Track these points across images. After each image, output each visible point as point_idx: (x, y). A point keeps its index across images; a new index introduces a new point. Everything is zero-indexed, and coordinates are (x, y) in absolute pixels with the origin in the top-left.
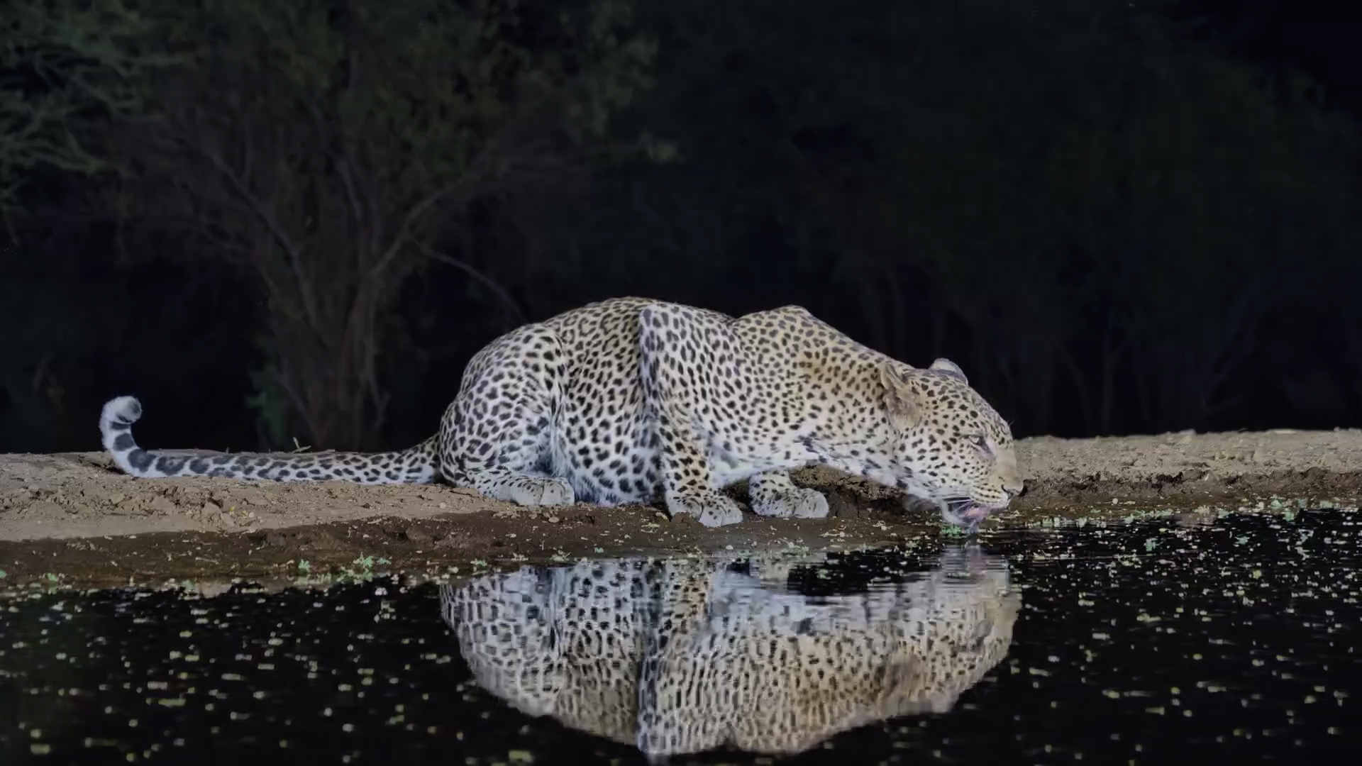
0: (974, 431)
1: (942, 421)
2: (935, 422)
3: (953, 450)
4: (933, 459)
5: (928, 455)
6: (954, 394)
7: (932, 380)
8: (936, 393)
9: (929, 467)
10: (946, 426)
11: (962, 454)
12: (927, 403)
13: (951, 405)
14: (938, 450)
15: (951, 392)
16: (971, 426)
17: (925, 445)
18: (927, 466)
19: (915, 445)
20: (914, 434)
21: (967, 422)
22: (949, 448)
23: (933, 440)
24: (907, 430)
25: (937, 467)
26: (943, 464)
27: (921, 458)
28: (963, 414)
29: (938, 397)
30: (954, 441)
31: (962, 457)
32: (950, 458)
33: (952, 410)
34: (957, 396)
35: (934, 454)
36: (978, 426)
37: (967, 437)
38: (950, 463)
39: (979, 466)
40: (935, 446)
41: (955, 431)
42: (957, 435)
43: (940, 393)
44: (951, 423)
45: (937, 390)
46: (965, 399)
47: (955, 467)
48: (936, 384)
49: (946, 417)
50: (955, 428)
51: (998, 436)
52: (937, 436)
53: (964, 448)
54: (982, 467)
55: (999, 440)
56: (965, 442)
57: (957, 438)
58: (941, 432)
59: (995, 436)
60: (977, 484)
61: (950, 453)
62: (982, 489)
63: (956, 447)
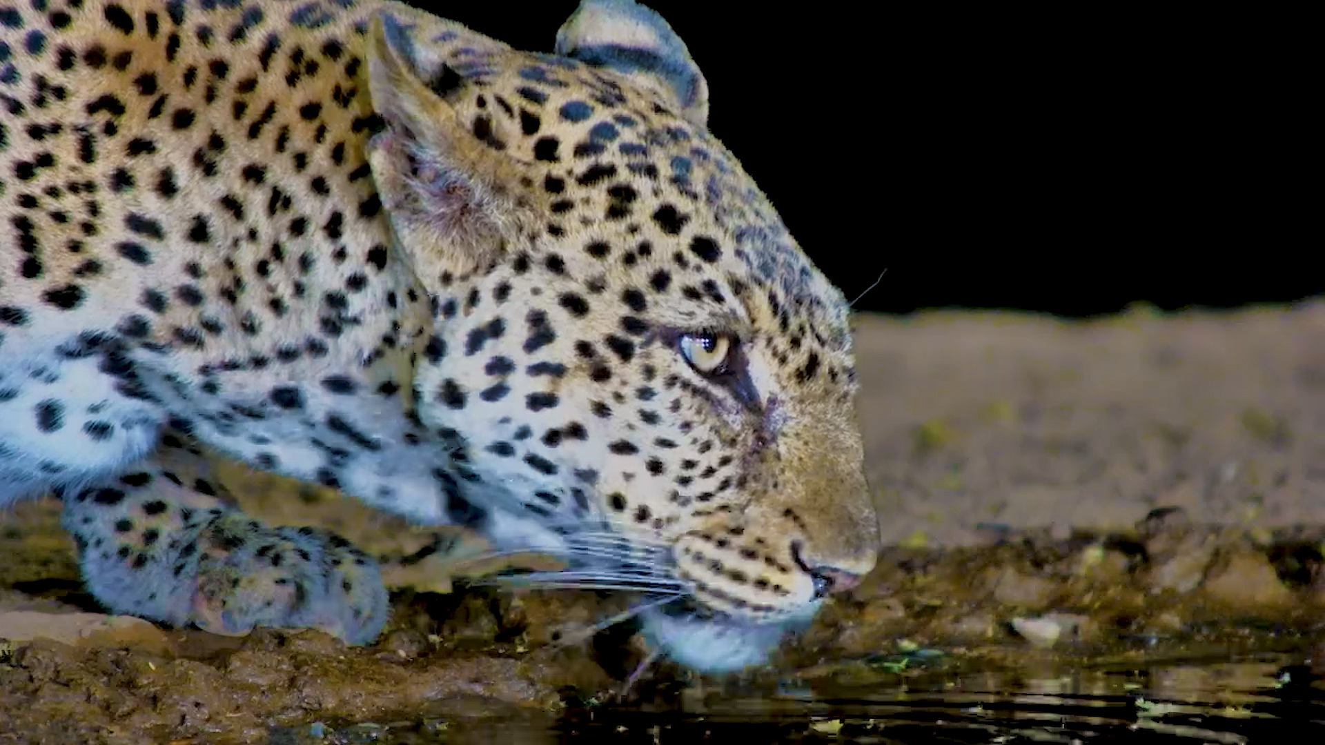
0: (703, 314)
1: (581, 266)
2: (555, 264)
3: (613, 384)
4: (539, 402)
5: (522, 384)
6: (638, 159)
7: (557, 99)
8: (565, 150)
9: (524, 433)
10: (596, 286)
11: (648, 406)
12: (527, 182)
13: (622, 200)
14: (557, 371)
15: (627, 149)
16: (691, 293)
17: (511, 344)
18: (513, 428)
19: (475, 341)
20: (474, 298)
21: (679, 279)
22: (601, 374)
23: (541, 333)
24: (446, 278)
25: (552, 438)
26: (577, 431)
27: (493, 394)
28: (665, 246)
29: (569, 164)
30: (624, 350)
31: (650, 418)
32: (601, 410)
33: (622, 225)
34: (651, 171)
35: (541, 385)
36: (719, 299)
37: (672, 338)
38: (601, 433)
39: (712, 458)
40: (544, 354)
41: (625, 310)
42: (631, 325)
43: (581, 150)
44: (618, 278)
45: (570, 135)
46: (679, 181)
47: (624, 448)
48: (571, 113)
49: (598, 250)
50: (633, 298)
51: (796, 343)
52: (559, 318)
53: (657, 384)
54: (725, 461)
55: (798, 359)
56: (662, 356)
57: (637, 340)
58: (576, 305)
59: (782, 343)
60: (699, 524)
61: (604, 392)
62: (721, 544)
63: (629, 374)
